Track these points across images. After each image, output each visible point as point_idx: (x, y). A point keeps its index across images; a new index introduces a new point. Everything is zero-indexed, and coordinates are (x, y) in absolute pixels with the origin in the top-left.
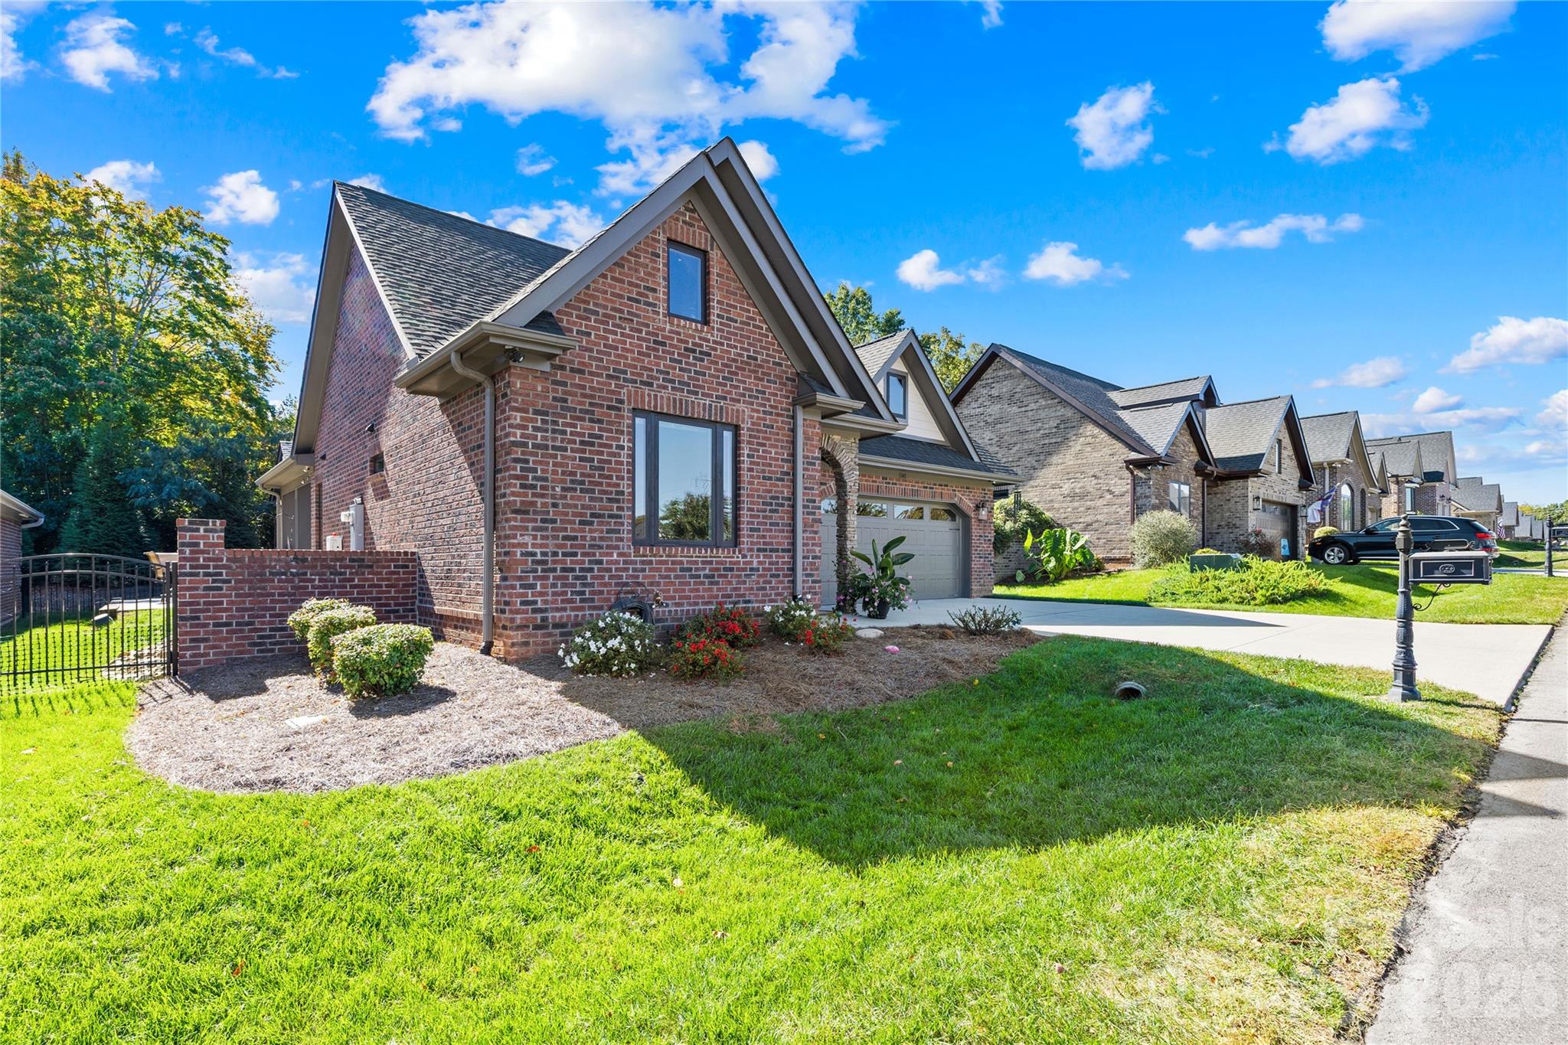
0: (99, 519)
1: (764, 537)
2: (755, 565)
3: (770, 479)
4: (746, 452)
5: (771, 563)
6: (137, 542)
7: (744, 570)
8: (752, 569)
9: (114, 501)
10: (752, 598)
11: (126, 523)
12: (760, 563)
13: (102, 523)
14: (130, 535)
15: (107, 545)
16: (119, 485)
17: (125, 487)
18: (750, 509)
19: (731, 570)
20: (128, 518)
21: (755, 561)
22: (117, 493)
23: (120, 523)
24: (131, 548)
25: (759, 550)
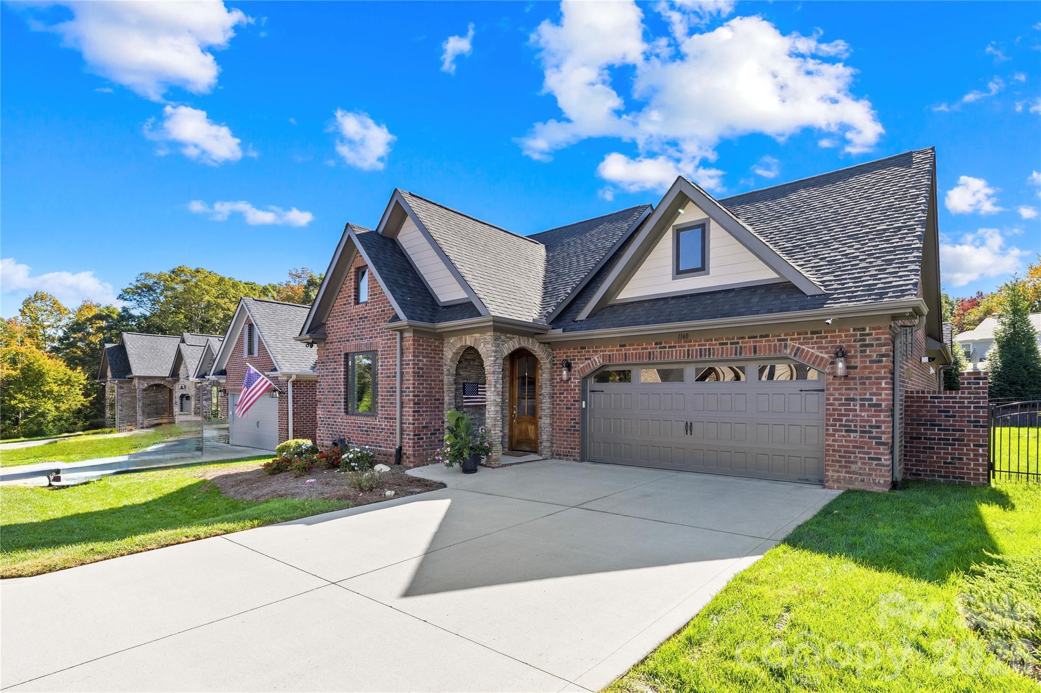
1: (387, 411)
2: (383, 427)
3: (390, 377)
4: (380, 364)
5: (390, 426)
7: (379, 429)
8: (382, 429)
10: (382, 445)
12: (385, 425)
18: (382, 396)
19: (374, 428)
21: (384, 424)
25: (385, 418)
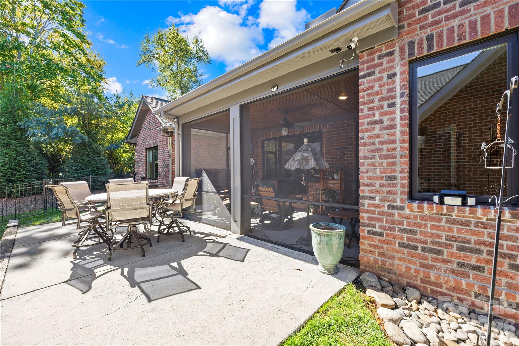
0: (5, 151)
6: (33, 166)
9: (16, 139)
11: (25, 154)
13: (7, 154)
14: (28, 162)
15: (11, 169)
16: (21, 129)
17: (24, 130)
20: (27, 151)
22: (19, 134)
23: (21, 154)
24: (29, 171)
